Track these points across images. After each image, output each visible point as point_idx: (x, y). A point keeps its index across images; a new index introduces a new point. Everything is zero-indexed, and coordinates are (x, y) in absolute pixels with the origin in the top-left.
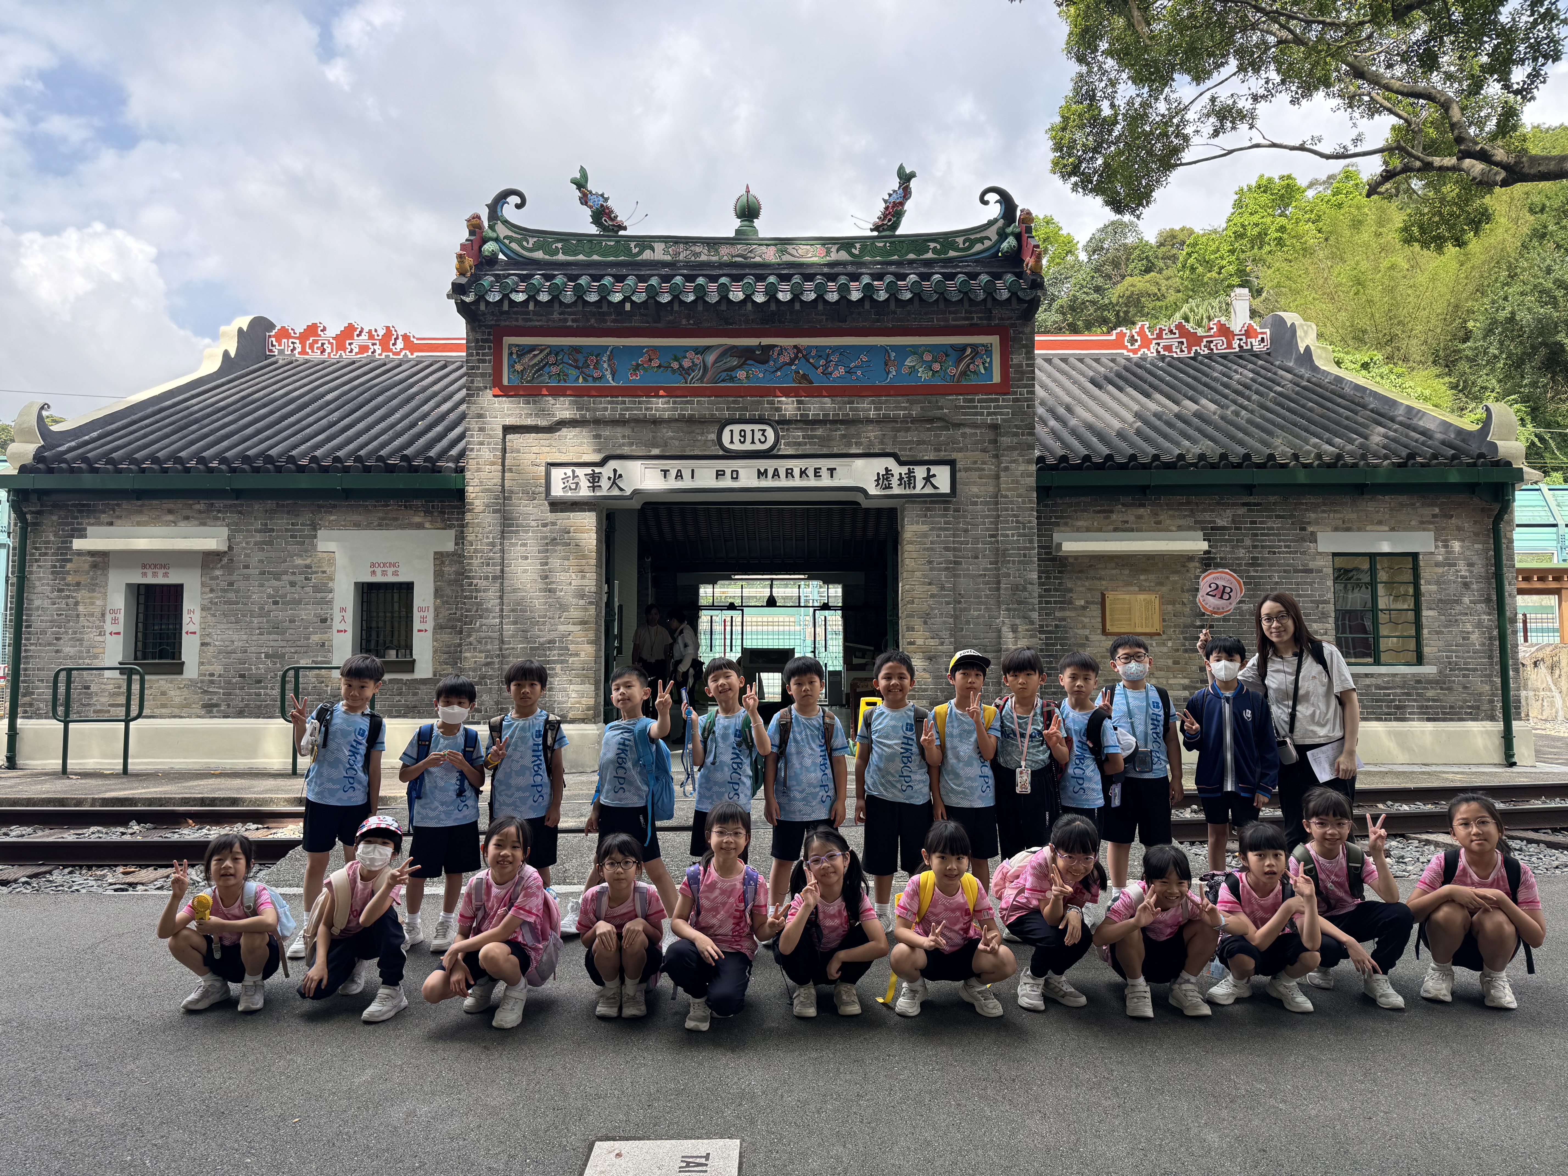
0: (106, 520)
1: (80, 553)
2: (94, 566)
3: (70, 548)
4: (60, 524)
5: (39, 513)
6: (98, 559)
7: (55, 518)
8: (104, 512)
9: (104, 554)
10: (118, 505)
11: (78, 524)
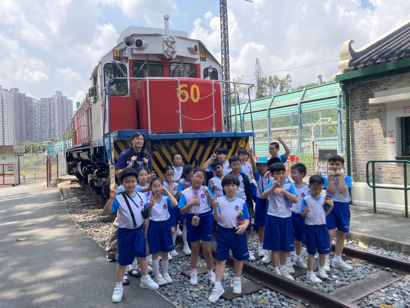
0: (383, 88)
1: (372, 105)
2: (379, 111)
3: (368, 104)
4: (362, 93)
5: (353, 90)
6: (381, 107)
7: (360, 91)
8: (382, 84)
9: (384, 104)
10: (389, 79)
11: (370, 92)
